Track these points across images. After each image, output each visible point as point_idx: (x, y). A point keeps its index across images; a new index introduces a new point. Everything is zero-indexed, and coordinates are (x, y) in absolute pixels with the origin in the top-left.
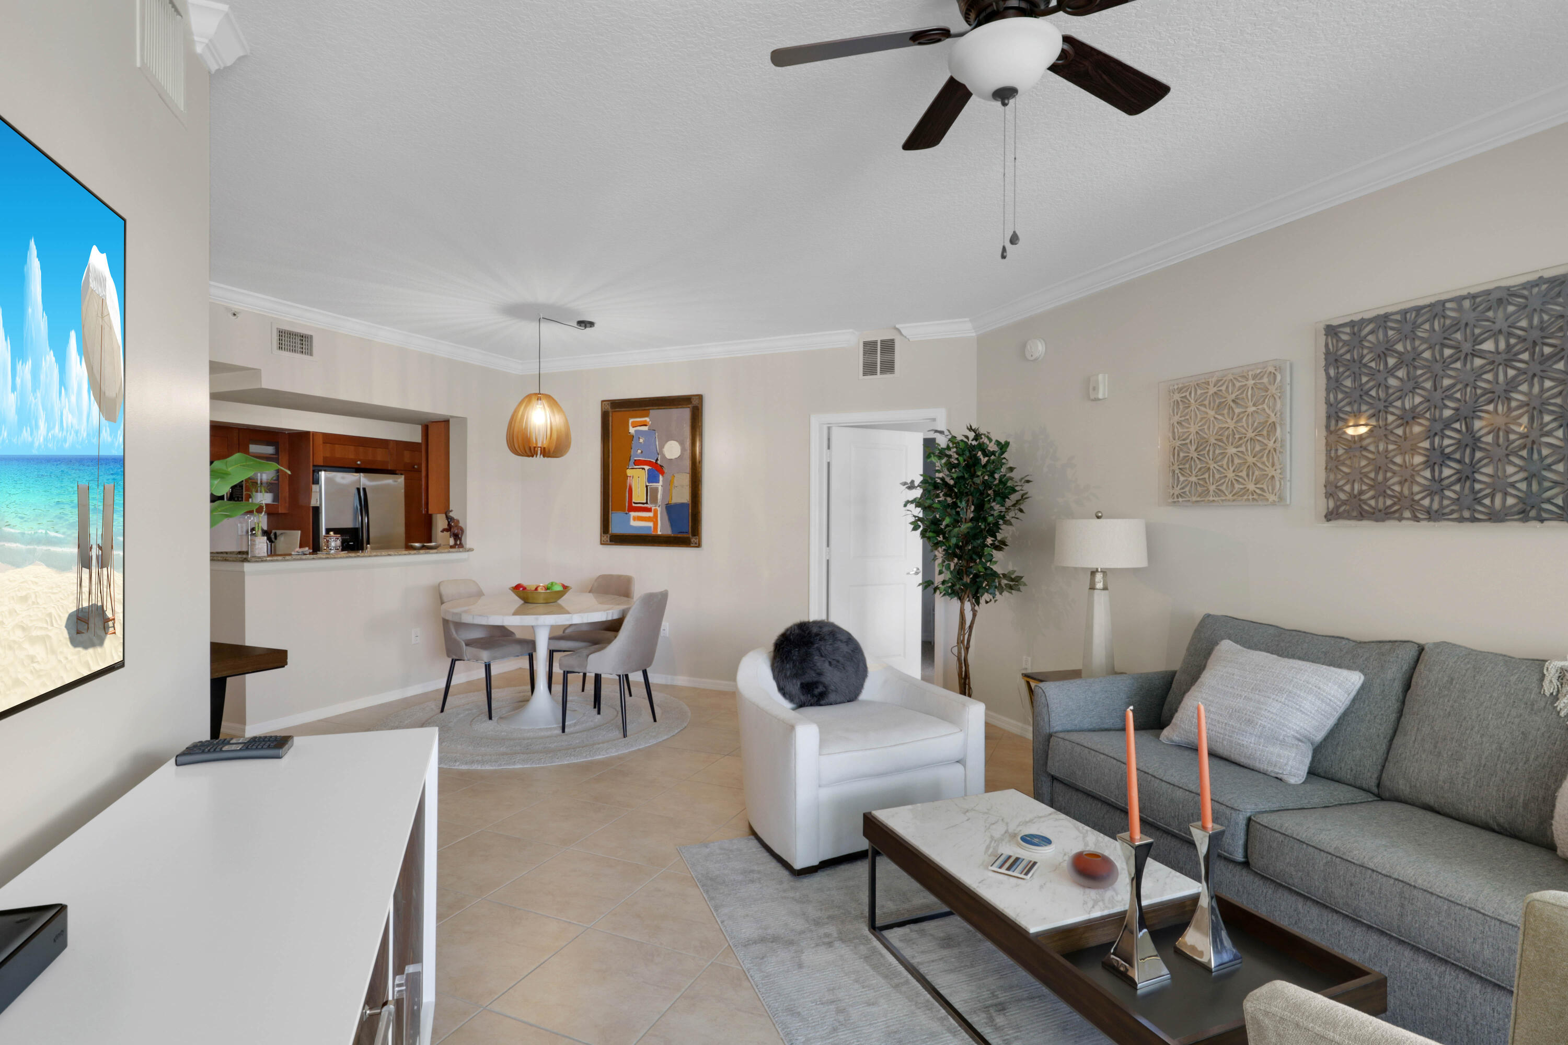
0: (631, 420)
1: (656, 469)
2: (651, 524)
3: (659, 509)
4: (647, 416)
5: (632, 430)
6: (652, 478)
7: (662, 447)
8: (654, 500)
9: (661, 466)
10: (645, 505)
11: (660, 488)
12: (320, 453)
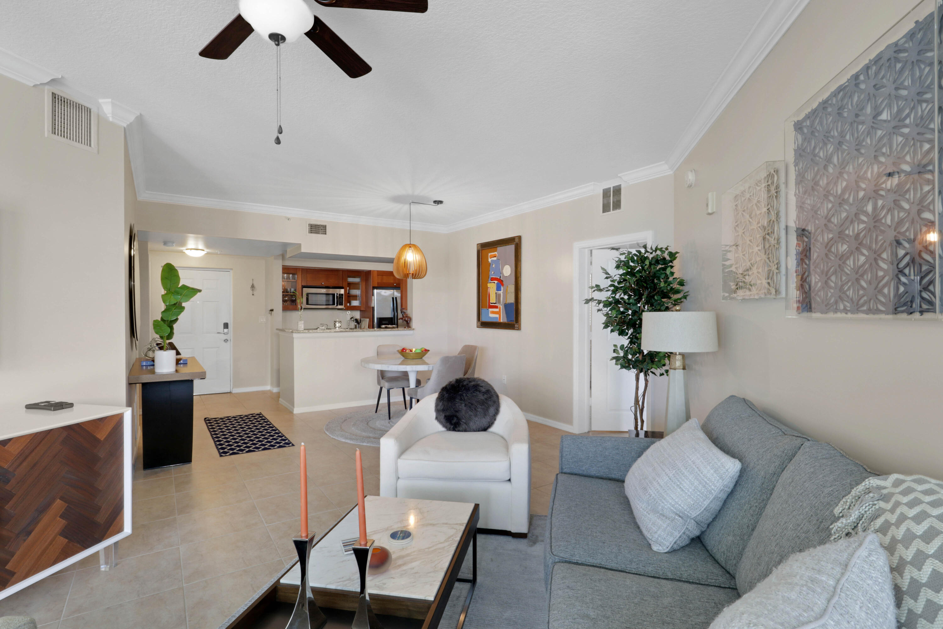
0: (490, 254)
1: (500, 282)
2: (497, 316)
3: (501, 307)
4: (496, 251)
5: (490, 260)
6: (498, 289)
7: (502, 269)
8: (499, 302)
9: (502, 281)
10: (495, 305)
11: (502, 294)
12: (374, 280)
